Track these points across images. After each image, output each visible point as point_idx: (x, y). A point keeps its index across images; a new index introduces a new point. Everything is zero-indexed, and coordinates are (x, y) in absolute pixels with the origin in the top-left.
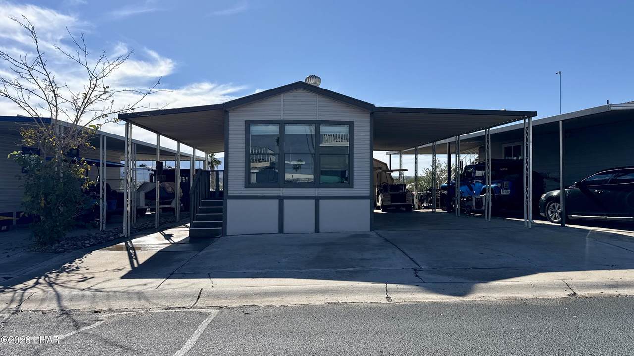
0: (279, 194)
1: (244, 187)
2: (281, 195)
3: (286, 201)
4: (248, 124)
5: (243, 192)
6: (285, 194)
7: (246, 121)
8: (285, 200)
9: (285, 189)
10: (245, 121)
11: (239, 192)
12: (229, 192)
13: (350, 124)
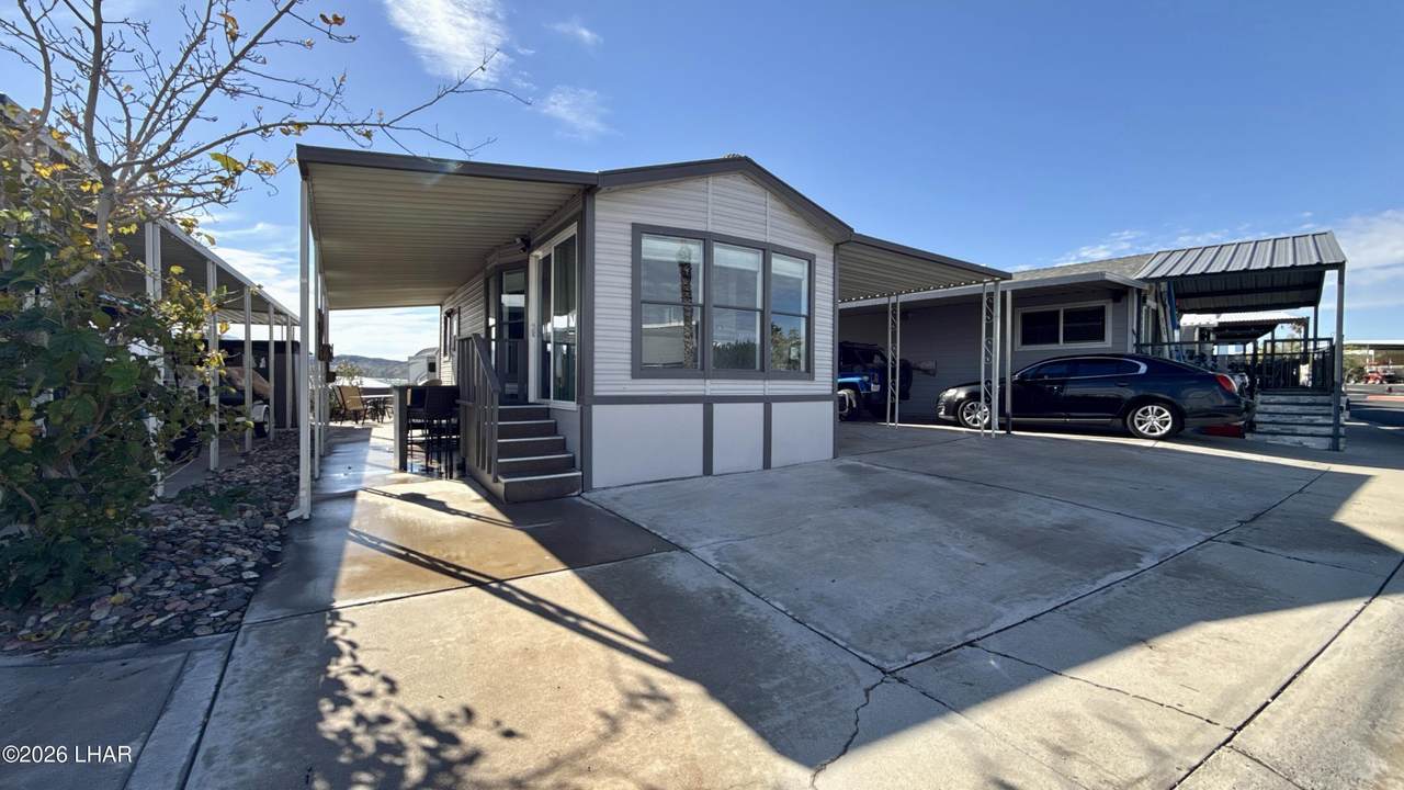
0: (702, 393)
1: (629, 377)
2: (708, 393)
3: (716, 407)
4: (639, 231)
5: (628, 387)
6: (715, 393)
7: (635, 226)
8: (715, 405)
9: (714, 381)
10: (633, 224)
11: (621, 388)
12: (596, 388)
13: (810, 260)
